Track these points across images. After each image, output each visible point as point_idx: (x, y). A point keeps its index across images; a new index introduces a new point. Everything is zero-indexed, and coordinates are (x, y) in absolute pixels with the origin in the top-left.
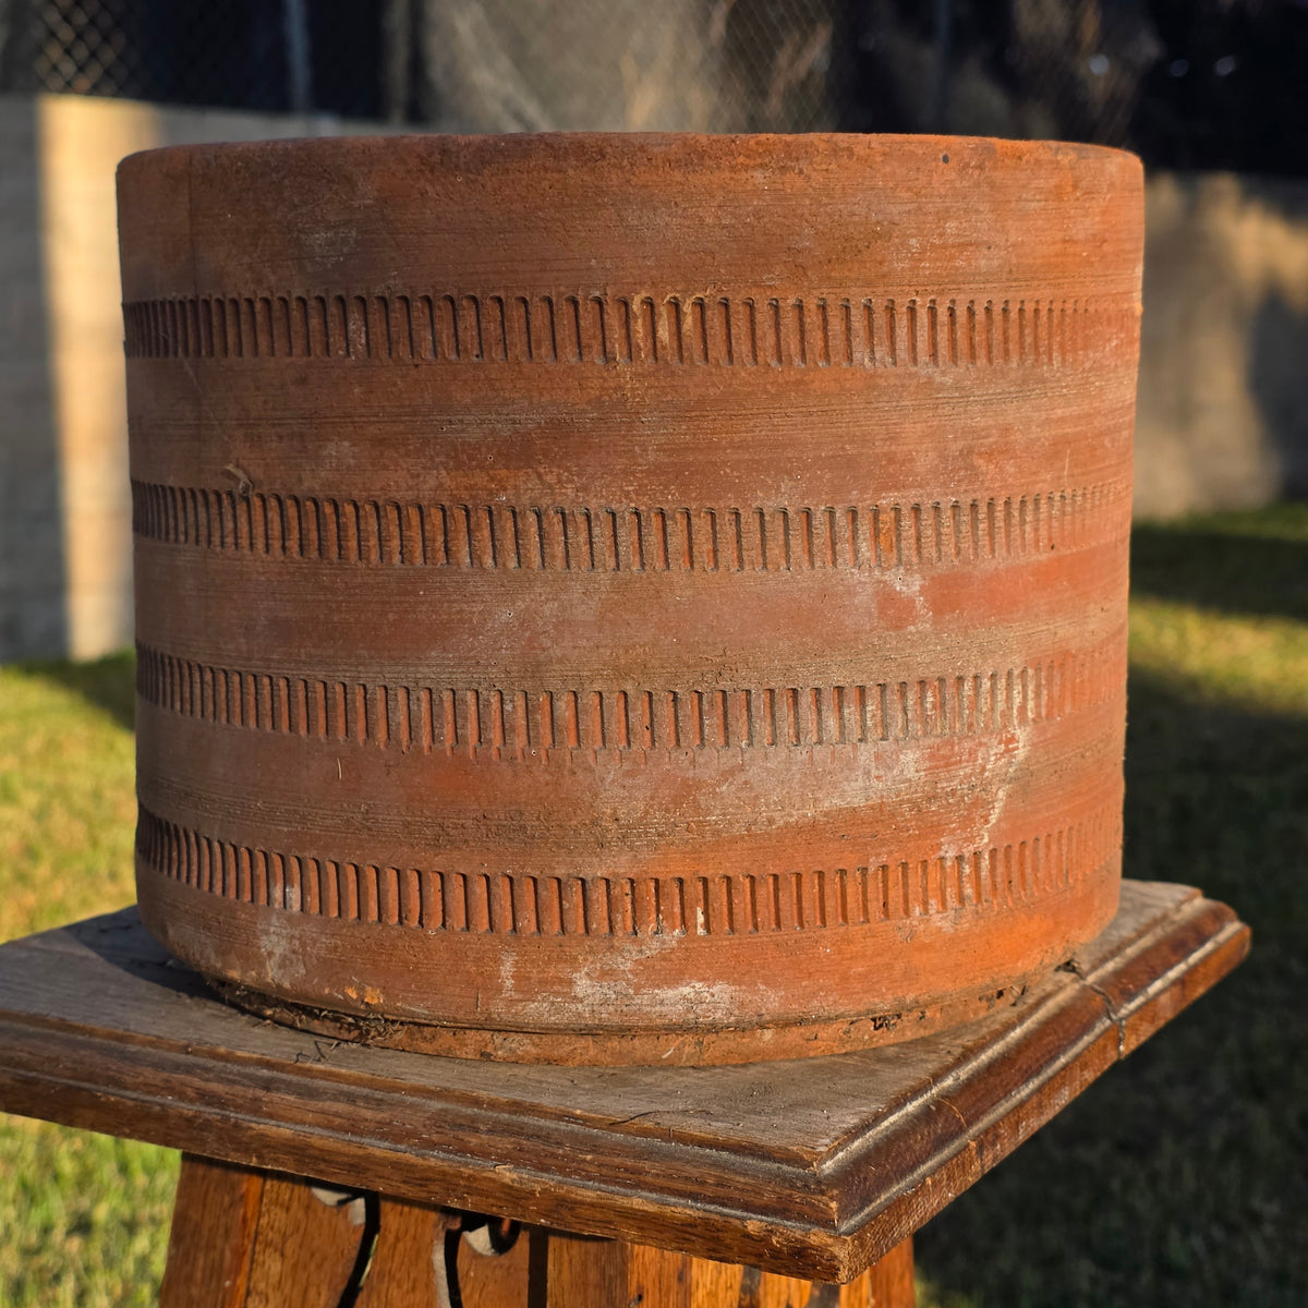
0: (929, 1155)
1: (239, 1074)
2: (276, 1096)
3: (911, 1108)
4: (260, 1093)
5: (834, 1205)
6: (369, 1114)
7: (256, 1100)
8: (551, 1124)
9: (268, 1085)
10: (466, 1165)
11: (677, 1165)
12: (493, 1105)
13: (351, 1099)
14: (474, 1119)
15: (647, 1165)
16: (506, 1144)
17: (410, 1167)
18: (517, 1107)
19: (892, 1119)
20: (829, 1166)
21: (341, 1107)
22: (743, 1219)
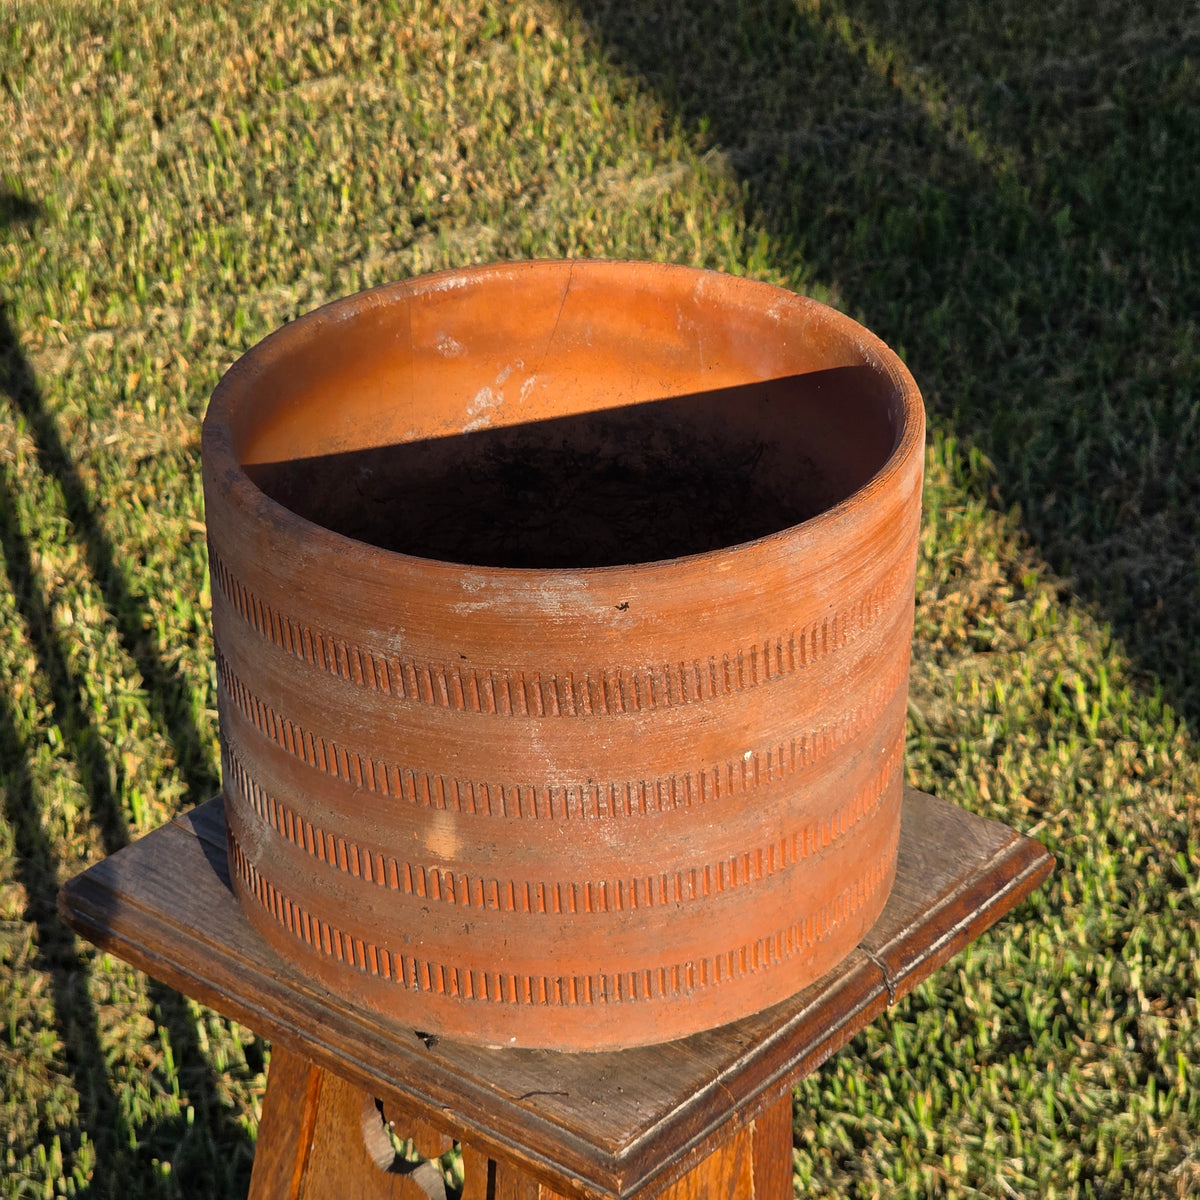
0: (700, 1130)
1: (304, 1004)
2: (324, 1027)
3: (697, 1095)
4: (316, 1023)
5: (620, 1182)
6: (376, 1054)
7: (313, 1026)
8: (478, 1087)
9: (321, 1017)
10: (428, 1102)
11: (541, 1135)
12: (446, 1066)
13: (367, 1039)
14: (435, 1073)
15: (525, 1131)
16: (451, 1096)
17: (397, 1095)
18: (459, 1072)
19: (680, 1107)
20: (625, 1152)
21: (361, 1045)
22: (572, 1177)
